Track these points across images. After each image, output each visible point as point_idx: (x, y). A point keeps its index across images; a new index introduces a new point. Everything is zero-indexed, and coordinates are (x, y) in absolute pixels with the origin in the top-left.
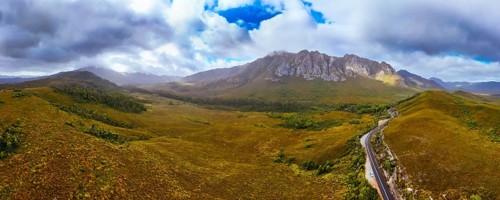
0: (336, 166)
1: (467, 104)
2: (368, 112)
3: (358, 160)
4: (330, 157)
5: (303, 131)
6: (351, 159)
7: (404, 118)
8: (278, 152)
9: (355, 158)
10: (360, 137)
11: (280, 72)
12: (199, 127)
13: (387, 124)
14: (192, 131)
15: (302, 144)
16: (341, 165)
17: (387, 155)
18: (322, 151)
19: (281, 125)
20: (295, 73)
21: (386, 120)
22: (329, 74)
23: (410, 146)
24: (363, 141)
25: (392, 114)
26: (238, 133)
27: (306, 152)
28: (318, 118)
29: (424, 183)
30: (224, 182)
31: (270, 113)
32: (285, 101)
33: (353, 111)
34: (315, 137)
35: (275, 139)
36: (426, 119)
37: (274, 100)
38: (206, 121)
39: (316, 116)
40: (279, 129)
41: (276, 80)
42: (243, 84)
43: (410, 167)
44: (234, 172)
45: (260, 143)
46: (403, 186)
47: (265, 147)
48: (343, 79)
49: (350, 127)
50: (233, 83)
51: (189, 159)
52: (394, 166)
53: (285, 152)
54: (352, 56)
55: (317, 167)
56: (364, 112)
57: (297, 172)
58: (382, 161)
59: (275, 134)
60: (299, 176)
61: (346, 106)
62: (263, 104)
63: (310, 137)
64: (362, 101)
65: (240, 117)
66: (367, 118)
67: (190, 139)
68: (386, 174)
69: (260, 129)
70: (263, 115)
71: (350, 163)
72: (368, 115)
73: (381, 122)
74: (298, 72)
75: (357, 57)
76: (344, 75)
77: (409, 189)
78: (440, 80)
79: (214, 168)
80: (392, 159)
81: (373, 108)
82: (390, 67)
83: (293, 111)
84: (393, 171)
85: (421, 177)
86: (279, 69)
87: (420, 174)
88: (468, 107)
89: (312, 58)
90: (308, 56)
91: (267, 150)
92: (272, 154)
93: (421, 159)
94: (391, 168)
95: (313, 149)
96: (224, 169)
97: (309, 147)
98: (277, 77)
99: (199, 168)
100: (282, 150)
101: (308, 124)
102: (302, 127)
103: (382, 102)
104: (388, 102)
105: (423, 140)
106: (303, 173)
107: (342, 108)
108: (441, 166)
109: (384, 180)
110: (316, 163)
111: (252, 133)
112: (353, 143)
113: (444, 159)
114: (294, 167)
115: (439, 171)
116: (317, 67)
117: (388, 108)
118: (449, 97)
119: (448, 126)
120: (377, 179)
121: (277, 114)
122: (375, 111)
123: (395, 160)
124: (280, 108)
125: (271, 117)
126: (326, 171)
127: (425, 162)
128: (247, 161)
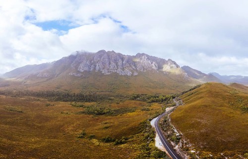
0: (130, 140)
1: (241, 94)
2: (157, 101)
3: (149, 136)
4: (125, 134)
5: (102, 116)
6: (143, 135)
7: (187, 106)
8: (81, 131)
9: (146, 134)
10: (150, 120)
11: (82, 68)
12: (14, 114)
13: (173, 110)
14: (9, 118)
15: (101, 125)
16: (134, 139)
17: (174, 132)
18: (118, 130)
19: (83, 113)
20: (95, 68)
21: (172, 108)
22: (123, 69)
23: (193, 126)
24: (153, 123)
25: (177, 103)
26: (47, 119)
27: (104, 131)
28: (114, 106)
29: (205, 148)
30: (35, 149)
31: (73, 103)
32: (86, 93)
33: (144, 100)
34: (112, 121)
35: (78, 122)
36: (206, 106)
37: (77, 92)
38: (20, 110)
39: (112, 105)
40: (82, 115)
41: (79, 75)
42: (51, 78)
43: (193, 139)
44: (44, 144)
45: (66, 126)
46: (187, 149)
47: (70, 128)
48: (136, 74)
49: (142, 113)
50: (42, 78)
51: (6, 137)
52: (180, 139)
53: (87, 132)
54: (143, 54)
55: (114, 141)
56: (153, 101)
57: (98, 144)
58: (169, 136)
59: (78, 119)
60: (98, 146)
61: (138, 96)
62: (68, 95)
63: (107, 121)
64: (152, 92)
65: (47, 105)
66: (155, 106)
67: (6, 123)
68: (173, 143)
69: (66, 116)
70: (68, 104)
71: (142, 138)
72: (156, 104)
73: (168, 109)
74: (97, 68)
75: (147, 56)
76: (137, 71)
77: (192, 151)
78: (218, 74)
79: (27, 142)
80: (178, 134)
81: (161, 97)
82: (175, 63)
83: (92, 101)
84: (178, 142)
85: (202, 145)
86: (81, 66)
87: (201, 143)
88: (241, 97)
89: (109, 56)
90: (106, 55)
91: (72, 130)
92: (76, 133)
93: (202, 135)
94: (177, 140)
95: (111, 129)
96: (35, 143)
97: (107, 128)
98: (79, 72)
99: (14, 142)
100: (84, 131)
101: (105, 111)
102: (100, 113)
103: (168, 93)
104: (174, 92)
105: (203, 122)
106: (102, 144)
107: (135, 98)
108: (219, 138)
109: (172, 147)
110: (113, 138)
111: (59, 119)
112: (145, 125)
113: (221, 134)
114: (95, 141)
115: (217, 141)
116: (114, 64)
117: (174, 98)
118: (225, 88)
119: (224, 111)
120: (165, 147)
121: (80, 104)
122: (163, 100)
123: (180, 135)
124: (81, 98)
125: (75, 106)
126: (121, 143)
127: (205, 136)
128: (55, 138)
